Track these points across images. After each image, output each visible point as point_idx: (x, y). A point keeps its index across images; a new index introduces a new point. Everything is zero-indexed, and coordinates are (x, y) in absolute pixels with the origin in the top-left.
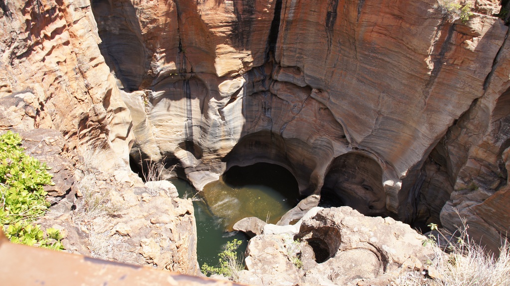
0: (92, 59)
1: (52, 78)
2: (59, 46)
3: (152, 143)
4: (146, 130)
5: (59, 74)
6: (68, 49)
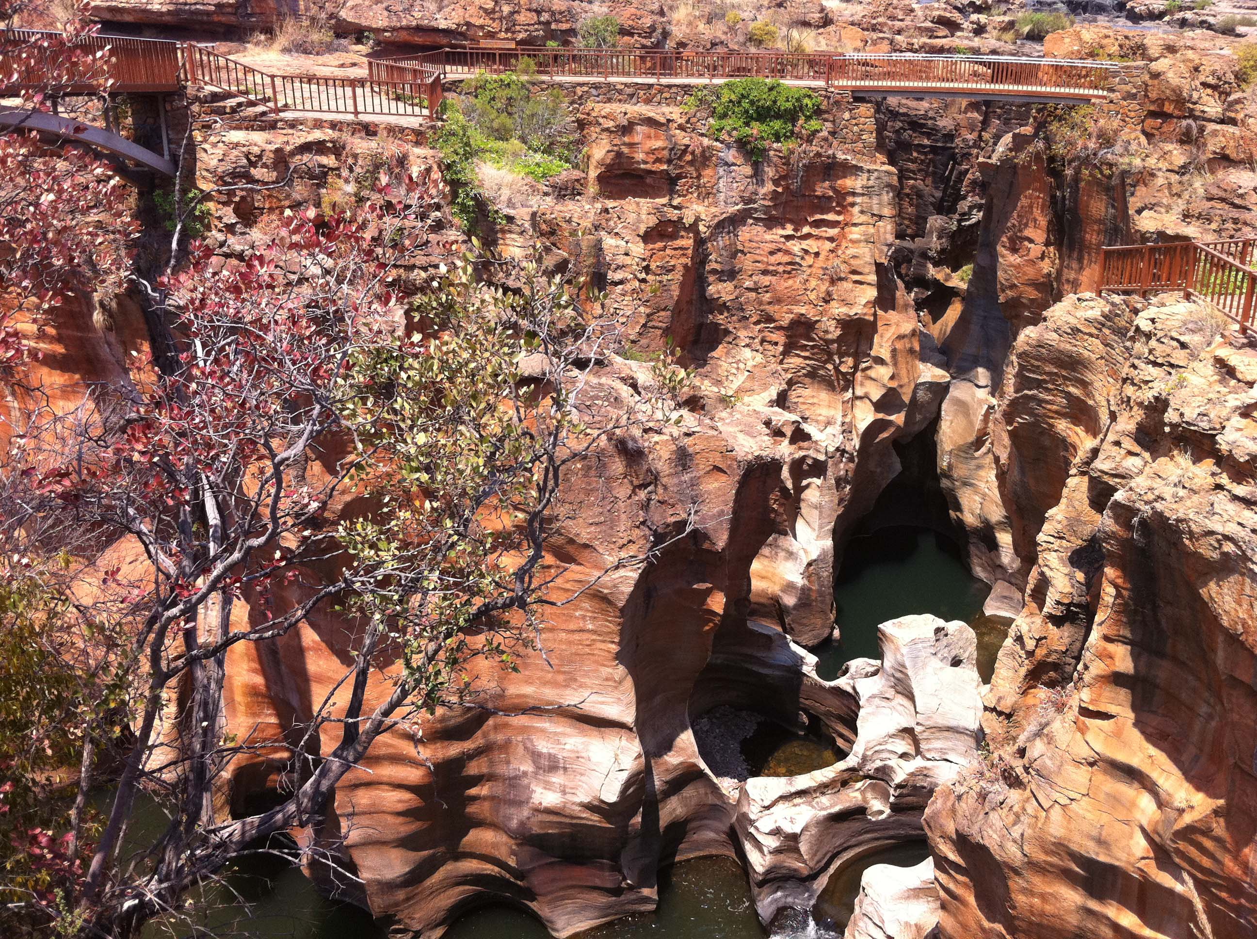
0: (854, 272)
1: (786, 259)
2: (818, 238)
3: (976, 492)
4: (974, 462)
5: (798, 260)
6: (828, 245)
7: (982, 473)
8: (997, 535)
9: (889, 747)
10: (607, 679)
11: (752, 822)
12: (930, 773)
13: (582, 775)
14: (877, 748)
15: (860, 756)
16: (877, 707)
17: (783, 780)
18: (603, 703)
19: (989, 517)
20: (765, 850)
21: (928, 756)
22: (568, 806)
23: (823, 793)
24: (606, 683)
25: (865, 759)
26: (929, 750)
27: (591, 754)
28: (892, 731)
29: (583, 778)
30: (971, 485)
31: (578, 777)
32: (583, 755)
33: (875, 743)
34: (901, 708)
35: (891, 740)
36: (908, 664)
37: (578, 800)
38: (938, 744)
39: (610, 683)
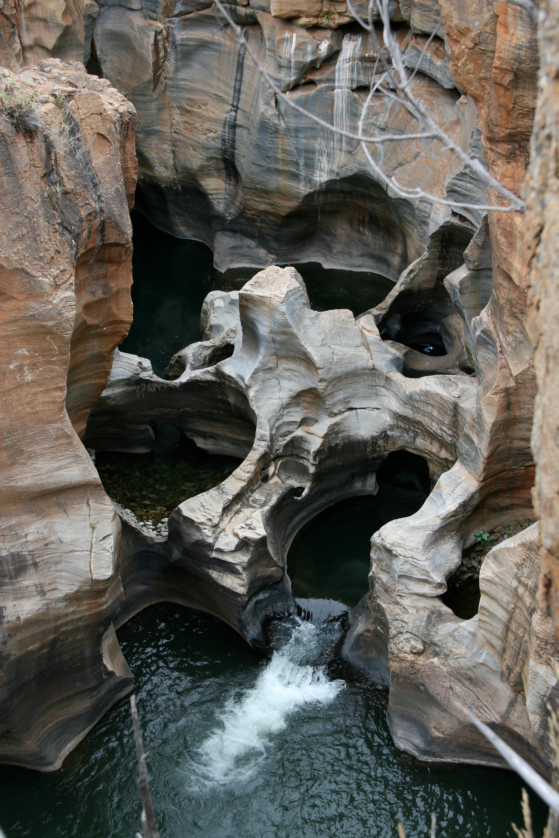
7: (165, 115)
8: (203, 183)
9: (286, 419)
10: (58, 438)
11: (210, 547)
12: (342, 427)
13: (56, 563)
14: (277, 424)
15: (268, 438)
16: (263, 381)
17: (213, 492)
18: (60, 468)
19: (188, 165)
20: (239, 568)
21: (336, 411)
22: (53, 605)
23: (253, 491)
24: (57, 443)
25: (273, 439)
26: (334, 405)
27: (60, 535)
28: (285, 401)
29: (59, 567)
30: (157, 132)
31: (53, 568)
32: (53, 539)
33: (273, 420)
34: (287, 374)
35: (286, 411)
36: (290, 322)
37: (60, 595)
38: (340, 396)
39: (62, 441)
